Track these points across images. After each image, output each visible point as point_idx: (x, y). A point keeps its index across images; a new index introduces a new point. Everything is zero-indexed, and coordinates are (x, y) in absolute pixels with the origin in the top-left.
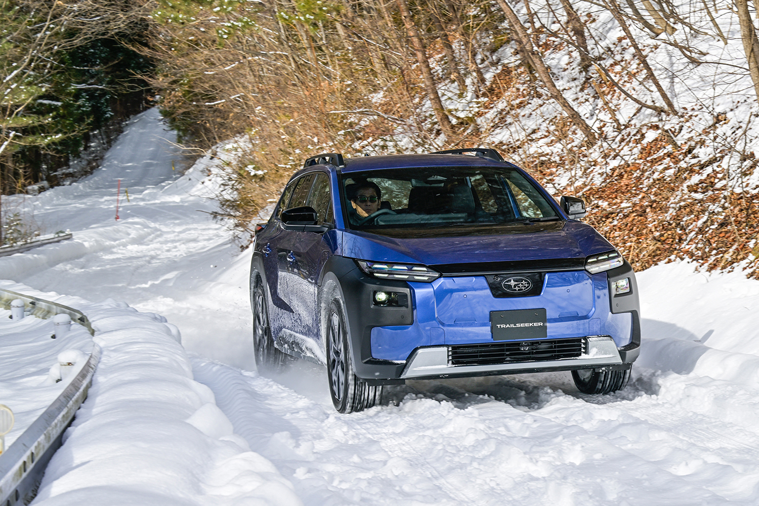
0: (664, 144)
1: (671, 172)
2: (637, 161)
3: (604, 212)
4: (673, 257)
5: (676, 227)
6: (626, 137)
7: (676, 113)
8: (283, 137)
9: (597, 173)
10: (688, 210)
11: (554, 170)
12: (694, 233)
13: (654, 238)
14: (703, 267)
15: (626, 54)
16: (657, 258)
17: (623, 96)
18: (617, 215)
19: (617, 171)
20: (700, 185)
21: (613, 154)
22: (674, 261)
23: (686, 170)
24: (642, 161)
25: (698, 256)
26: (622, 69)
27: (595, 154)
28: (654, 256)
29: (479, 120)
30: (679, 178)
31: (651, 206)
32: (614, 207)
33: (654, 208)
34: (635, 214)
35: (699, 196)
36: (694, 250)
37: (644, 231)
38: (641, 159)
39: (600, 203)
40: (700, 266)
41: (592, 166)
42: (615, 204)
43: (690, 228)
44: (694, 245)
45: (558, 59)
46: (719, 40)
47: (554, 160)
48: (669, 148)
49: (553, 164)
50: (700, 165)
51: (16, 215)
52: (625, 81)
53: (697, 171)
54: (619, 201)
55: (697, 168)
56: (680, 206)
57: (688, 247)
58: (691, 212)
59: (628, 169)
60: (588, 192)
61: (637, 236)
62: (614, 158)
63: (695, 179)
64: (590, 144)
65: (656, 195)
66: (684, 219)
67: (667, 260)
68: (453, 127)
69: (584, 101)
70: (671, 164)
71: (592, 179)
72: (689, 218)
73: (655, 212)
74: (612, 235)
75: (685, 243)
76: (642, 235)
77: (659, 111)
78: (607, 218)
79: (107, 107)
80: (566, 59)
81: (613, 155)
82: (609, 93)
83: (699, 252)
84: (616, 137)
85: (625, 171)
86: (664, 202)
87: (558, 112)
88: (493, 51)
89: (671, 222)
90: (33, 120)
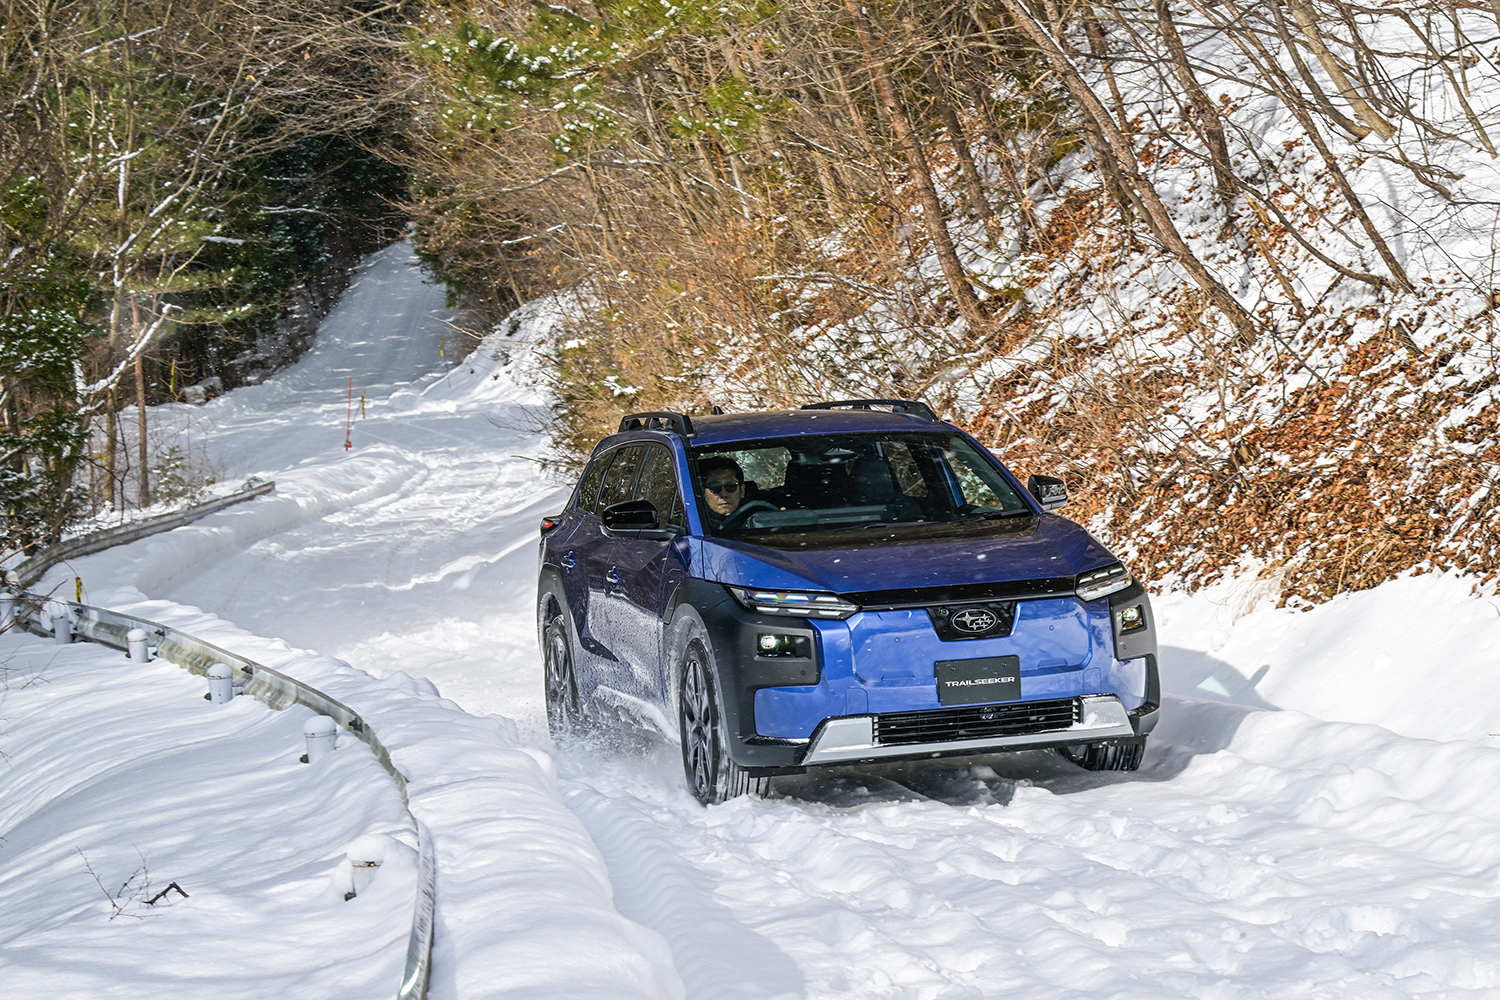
0: (1391, 346)
1: (1408, 400)
2: (1342, 379)
3: (1284, 475)
4: (1425, 565)
5: (1429, 505)
6: (1315, 332)
7: (1410, 288)
8: (669, 325)
9: (1264, 400)
10: (1448, 474)
11: (1179, 388)
12: (1462, 519)
13: (1387, 527)
14: (1487, 585)
15: (1302, 172)
16: (1394, 565)
17: (1303, 251)
18: (1310, 480)
19: (1305, 396)
20: (1470, 428)
21: (1292, 363)
22: (1430, 571)
23: (1440, 396)
24: (1350, 377)
25: (1476, 565)
26: (1297, 201)
27: (1256, 360)
28: (1388, 562)
29: (1031, 294)
30: (1426, 411)
31: (1376, 465)
32: (1303, 465)
33: (1382, 469)
34: (1345, 480)
35: (1468, 449)
36: (1467, 552)
37: (1366, 513)
38: (1348, 374)
39: (1276, 457)
40: (1482, 584)
41: (1253, 385)
42: (1305, 459)
43: (1455, 509)
44: (1466, 543)
45: (1173, 181)
46: (1480, 150)
47: (1178, 370)
48: (1402, 354)
49: (1176, 378)
50: (1466, 389)
51: (173, 451)
52: (1304, 225)
53: (1460, 400)
54: (1311, 453)
55: (1461, 394)
56: (1433, 467)
57: (1452, 546)
58: (1456, 478)
59: (1326, 393)
60: (1252, 437)
61: (1353, 522)
62: (1296, 370)
63: (1458, 416)
64: (1245, 340)
65: (1384, 443)
66: (1443, 492)
67: (1413, 569)
68: (981, 306)
69: (1226, 259)
70: (1408, 385)
71: (1256, 412)
72: (1452, 490)
73: (1384, 477)
74: (1302, 519)
75: (1447, 537)
76: (1361, 519)
77: (1378, 283)
78: (1291, 484)
79: (320, 243)
80: (1186, 179)
81: (1292, 366)
82: (1274, 245)
83: (1476, 555)
84: (1297, 330)
85: (1319, 397)
86: (1400, 459)
87: (1178, 280)
88: (1050, 164)
89: (1419, 497)
90: (200, 281)
